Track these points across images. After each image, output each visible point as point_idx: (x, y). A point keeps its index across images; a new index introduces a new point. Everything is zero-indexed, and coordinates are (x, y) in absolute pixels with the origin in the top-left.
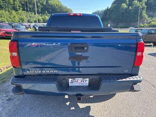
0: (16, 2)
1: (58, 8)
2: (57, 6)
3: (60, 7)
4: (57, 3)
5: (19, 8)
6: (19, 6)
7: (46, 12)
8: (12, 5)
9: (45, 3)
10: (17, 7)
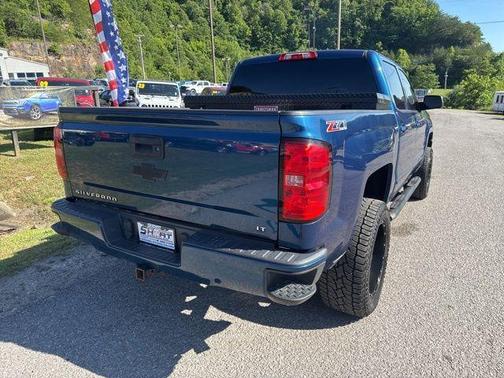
0: (294, 25)
1: (422, 28)
2: (419, 19)
3: (432, 23)
4: (423, 11)
5: (301, 42)
6: (302, 36)
7: (380, 44)
8: (283, 33)
9: (378, 17)
10: (296, 39)
